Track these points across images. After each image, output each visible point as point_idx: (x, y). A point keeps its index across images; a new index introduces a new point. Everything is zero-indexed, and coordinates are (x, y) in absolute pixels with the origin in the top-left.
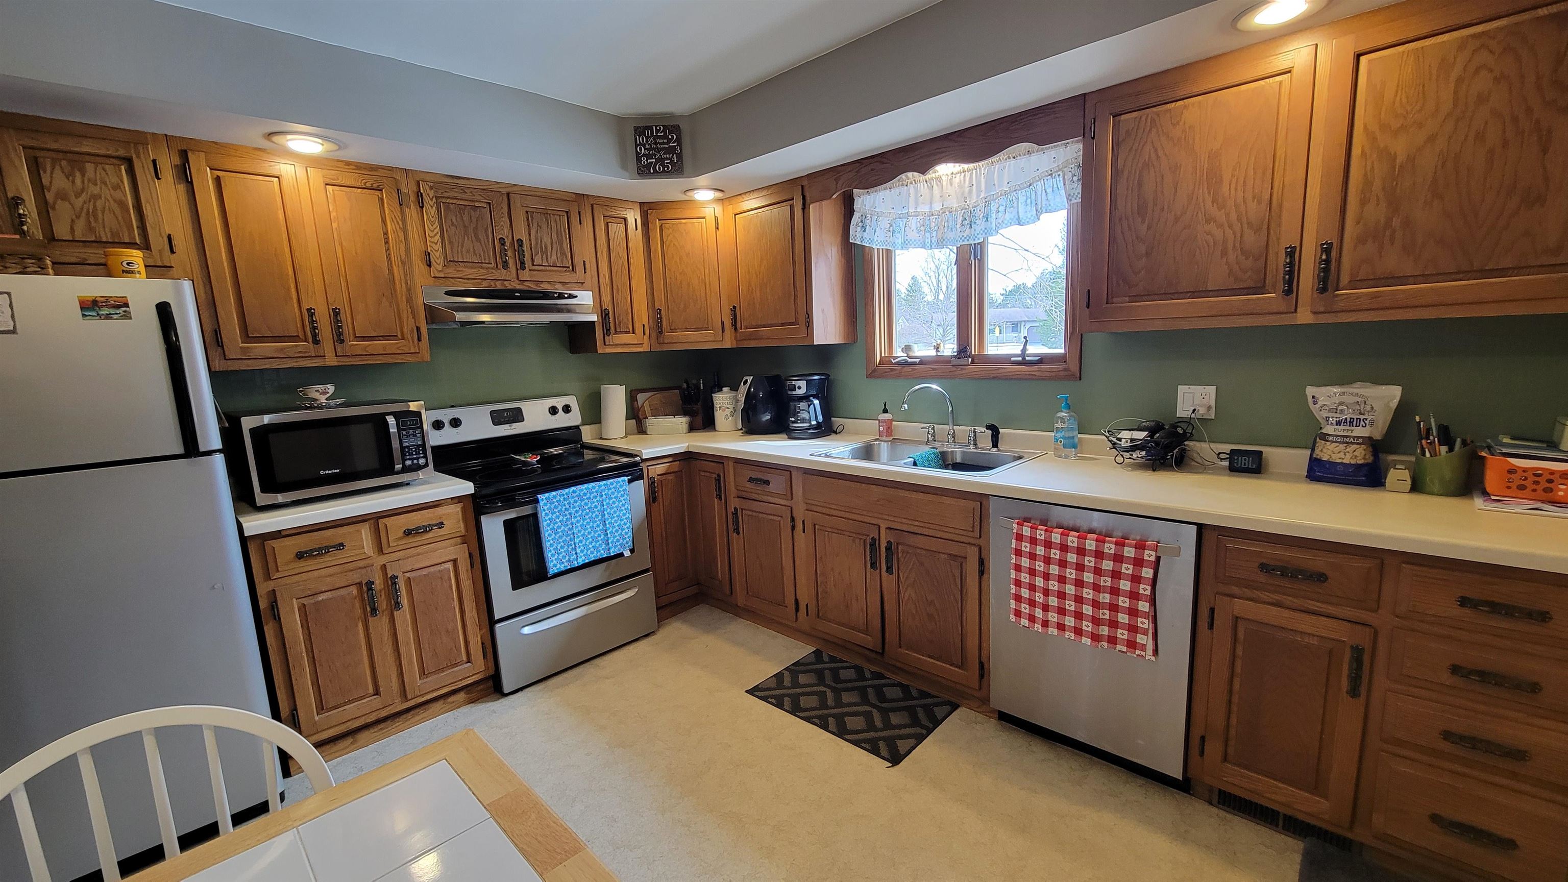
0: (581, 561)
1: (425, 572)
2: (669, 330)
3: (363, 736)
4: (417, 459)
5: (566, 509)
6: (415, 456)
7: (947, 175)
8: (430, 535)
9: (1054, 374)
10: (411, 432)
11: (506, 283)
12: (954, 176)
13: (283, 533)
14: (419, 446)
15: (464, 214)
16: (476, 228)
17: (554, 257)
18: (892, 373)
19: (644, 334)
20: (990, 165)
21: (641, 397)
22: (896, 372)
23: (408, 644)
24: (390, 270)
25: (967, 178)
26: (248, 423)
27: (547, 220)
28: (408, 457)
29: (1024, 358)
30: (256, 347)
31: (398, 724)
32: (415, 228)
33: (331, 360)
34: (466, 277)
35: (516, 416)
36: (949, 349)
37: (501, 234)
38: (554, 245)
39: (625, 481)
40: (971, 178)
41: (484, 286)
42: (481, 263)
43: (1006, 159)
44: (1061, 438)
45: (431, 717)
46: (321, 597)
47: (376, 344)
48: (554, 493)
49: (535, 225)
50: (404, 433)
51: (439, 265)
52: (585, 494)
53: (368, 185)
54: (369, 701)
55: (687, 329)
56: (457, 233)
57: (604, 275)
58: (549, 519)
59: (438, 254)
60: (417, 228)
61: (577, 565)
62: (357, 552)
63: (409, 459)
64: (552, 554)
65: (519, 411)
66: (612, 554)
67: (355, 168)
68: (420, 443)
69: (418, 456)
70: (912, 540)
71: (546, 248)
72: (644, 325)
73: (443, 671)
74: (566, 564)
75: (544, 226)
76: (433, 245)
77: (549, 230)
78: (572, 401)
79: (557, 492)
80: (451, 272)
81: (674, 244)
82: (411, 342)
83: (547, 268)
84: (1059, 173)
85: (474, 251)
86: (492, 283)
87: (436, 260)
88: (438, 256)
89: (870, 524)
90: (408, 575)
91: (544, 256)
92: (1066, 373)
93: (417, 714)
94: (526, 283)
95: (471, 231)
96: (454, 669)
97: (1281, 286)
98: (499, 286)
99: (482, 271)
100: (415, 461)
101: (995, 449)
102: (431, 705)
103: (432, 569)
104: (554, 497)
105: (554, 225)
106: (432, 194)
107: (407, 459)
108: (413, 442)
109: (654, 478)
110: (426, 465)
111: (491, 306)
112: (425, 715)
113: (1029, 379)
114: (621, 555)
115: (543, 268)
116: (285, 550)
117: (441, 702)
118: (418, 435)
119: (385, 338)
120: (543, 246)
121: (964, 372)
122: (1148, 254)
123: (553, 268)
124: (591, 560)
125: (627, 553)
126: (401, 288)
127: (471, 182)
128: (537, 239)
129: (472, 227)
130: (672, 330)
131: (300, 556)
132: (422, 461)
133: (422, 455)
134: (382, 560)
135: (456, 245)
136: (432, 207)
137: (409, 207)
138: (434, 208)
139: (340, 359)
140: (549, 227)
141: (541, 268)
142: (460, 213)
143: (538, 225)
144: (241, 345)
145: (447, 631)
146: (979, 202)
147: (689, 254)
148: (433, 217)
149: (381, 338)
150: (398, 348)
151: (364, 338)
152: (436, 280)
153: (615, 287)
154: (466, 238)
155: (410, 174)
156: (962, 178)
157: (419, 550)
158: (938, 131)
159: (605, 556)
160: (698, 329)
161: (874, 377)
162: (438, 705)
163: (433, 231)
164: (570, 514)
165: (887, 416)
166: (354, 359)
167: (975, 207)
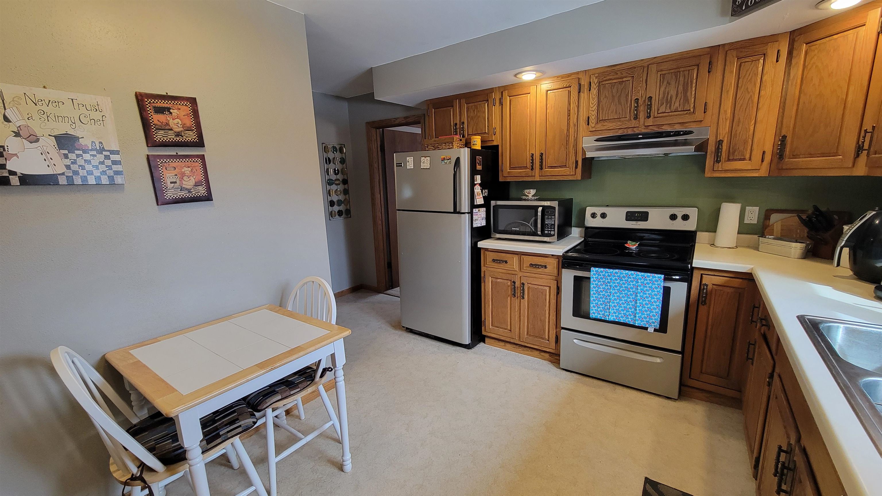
0: (611, 318)
1: (536, 287)
2: (792, 156)
3: (508, 345)
4: (551, 231)
5: (608, 282)
6: (550, 229)
8: (539, 270)
10: (550, 217)
11: (635, 129)
13: (489, 250)
14: (552, 225)
15: (614, 88)
16: (620, 96)
17: (677, 104)
19: (762, 161)
21: (774, 217)
23: (524, 316)
24: (568, 130)
26: (493, 203)
27: (676, 77)
28: (547, 229)
30: (512, 172)
31: (520, 349)
32: (585, 104)
33: (537, 178)
34: (608, 129)
35: (644, 216)
37: (637, 96)
38: (679, 95)
39: (661, 278)
41: (619, 133)
42: (620, 118)
45: (532, 356)
46: (499, 280)
47: (556, 170)
48: (602, 269)
49: (665, 83)
50: (547, 217)
51: (593, 123)
52: (624, 277)
53: (565, 86)
54: (507, 332)
55: (811, 155)
56: (607, 102)
57: (725, 111)
58: (596, 284)
59: (593, 117)
60: (586, 104)
61: (608, 320)
62: (511, 267)
63: (547, 230)
64: (594, 306)
65: (647, 213)
66: (636, 325)
67: (561, 78)
68: (553, 223)
69: (551, 230)
71: (671, 98)
72: (764, 153)
73: (537, 338)
74: (601, 316)
75: (673, 82)
76: (592, 112)
77: (677, 84)
78: (693, 213)
79: (604, 269)
80: (599, 127)
81: (816, 66)
82: (571, 169)
83: (670, 113)
85: (616, 111)
86: (625, 130)
87: (592, 121)
88: (593, 119)
90: (530, 285)
91: (668, 105)
93: (528, 351)
94: (651, 128)
95: (616, 99)
96: (541, 340)
98: (630, 132)
99: (619, 123)
100: (549, 232)
102: (534, 351)
103: (540, 287)
104: (602, 272)
105: (682, 79)
106: (596, 81)
107: (546, 230)
108: (550, 222)
109: (707, 285)
110: (554, 235)
111: (621, 146)
112: (530, 353)
114: (646, 329)
115: (667, 114)
116: (491, 256)
117: (538, 352)
118: (553, 219)
119: (561, 167)
120: (669, 98)
123: (675, 113)
124: (620, 321)
125: (651, 330)
126: (572, 139)
127: (624, 66)
128: (664, 93)
129: (617, 96)
130: (795, 156)
131: (494, 260)
132: (552, 233)
133: (553, 230)
134: (521, 274)
135: (605, 111)
136: (595, 89)
137: (583, 92)
138: (596, 89)
139: (541, 177)
140: (677, 82)
141: (665, 114)
142: (611, 88)
143: (668, 82)
144: (508, 171)
145: (541, 320)
147: (832, 73)
148: (594, 95)
149: (559, 167)
150: (565, 172)
151: (552, 167)
152: (591, 132)
153: (735, 120)
154: (612, 103)
155: (587, 73)
157: (536, 275)
159: (632, 323)
162: (537, 353)
163: (593, 104)
164: (610, 286)
166: (546, 178)
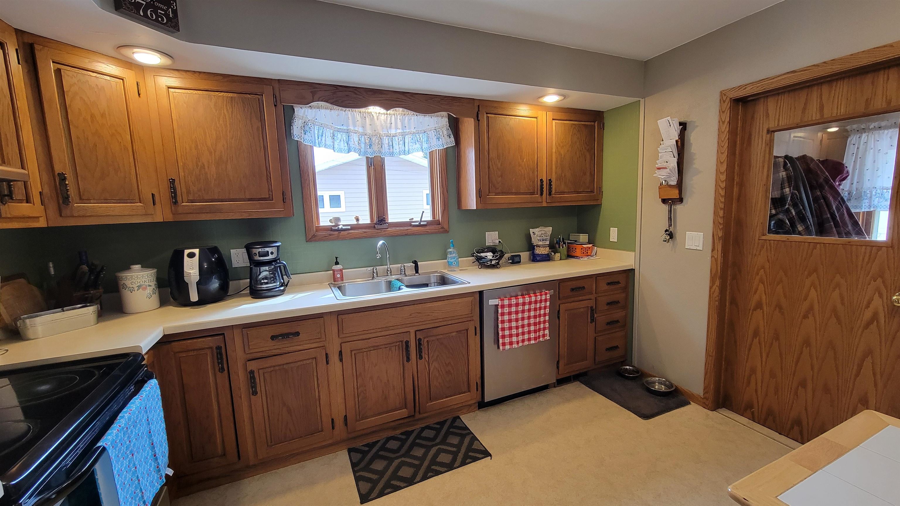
2: (79, 201)
7: (376, 113)
9: (437, 231)
12: (380, 115)
18: (330, 237)
19: (42, 205)
20: (403, 115)
22: (334, 236)
25: (389, 119)
29: (420, 223)
36: (365, 219)
40: (391, 119)
43: (412, 115)
44: (454, 261)
70: (435, 331)
72: (41, 193)
81: (81, 98)
84: (439, 130)
89: (403, 333)
92: (443, 230)
97: (539, 192)
101: (417, 274)
113: (425, 234)
121: (386, 232)
122: (501, 176)
130: (83, 201)
146: (397, 134)
147: (105, 114)
156: (386, 118)
158: (404, 89)
160: (120, 201)
161: (315, 241)
165: (339, 267)
167: (394, 136)
